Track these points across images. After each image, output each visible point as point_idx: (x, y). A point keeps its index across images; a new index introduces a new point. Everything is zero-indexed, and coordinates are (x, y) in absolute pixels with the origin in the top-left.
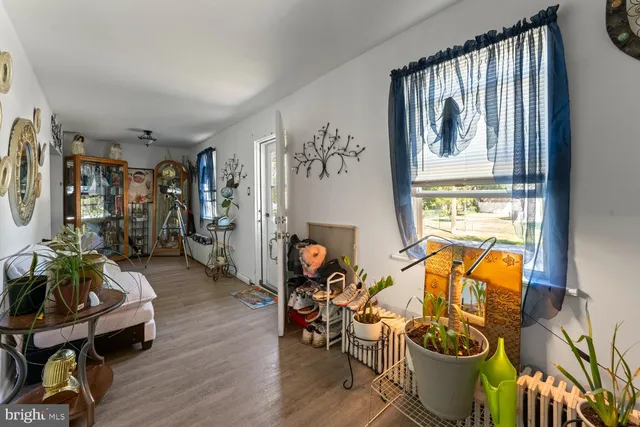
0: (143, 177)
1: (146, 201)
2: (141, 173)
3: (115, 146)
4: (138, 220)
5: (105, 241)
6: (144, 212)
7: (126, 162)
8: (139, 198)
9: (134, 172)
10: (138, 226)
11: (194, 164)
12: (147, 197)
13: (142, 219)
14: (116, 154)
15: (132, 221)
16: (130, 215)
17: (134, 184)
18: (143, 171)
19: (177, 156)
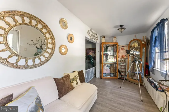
0: (124, 48)
1: (125, 57)
2: (124, 47)
3: (114, 38)
4: (122, 65)
5: (110, 71)
6: (125, 62)
7: (118, 43)
8: (123, 56)
9: (121, 46)
10: (122, 67)
11: (149, 39)
12: (126, 56)
13: (123, 65)
14: (115, 40)
15: (120, 64)
16: (119, 62)
17: (121, 51)
18: (124, 46)
19: (140, 37)
